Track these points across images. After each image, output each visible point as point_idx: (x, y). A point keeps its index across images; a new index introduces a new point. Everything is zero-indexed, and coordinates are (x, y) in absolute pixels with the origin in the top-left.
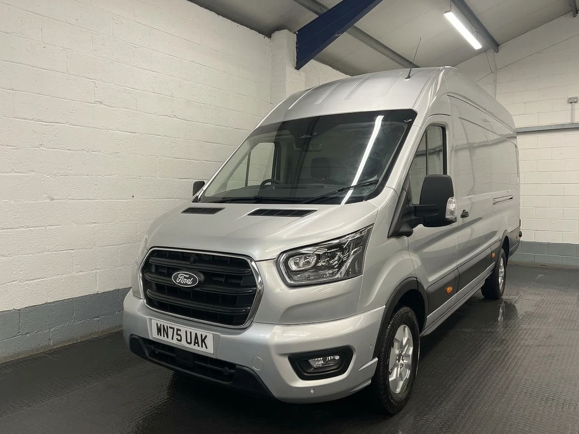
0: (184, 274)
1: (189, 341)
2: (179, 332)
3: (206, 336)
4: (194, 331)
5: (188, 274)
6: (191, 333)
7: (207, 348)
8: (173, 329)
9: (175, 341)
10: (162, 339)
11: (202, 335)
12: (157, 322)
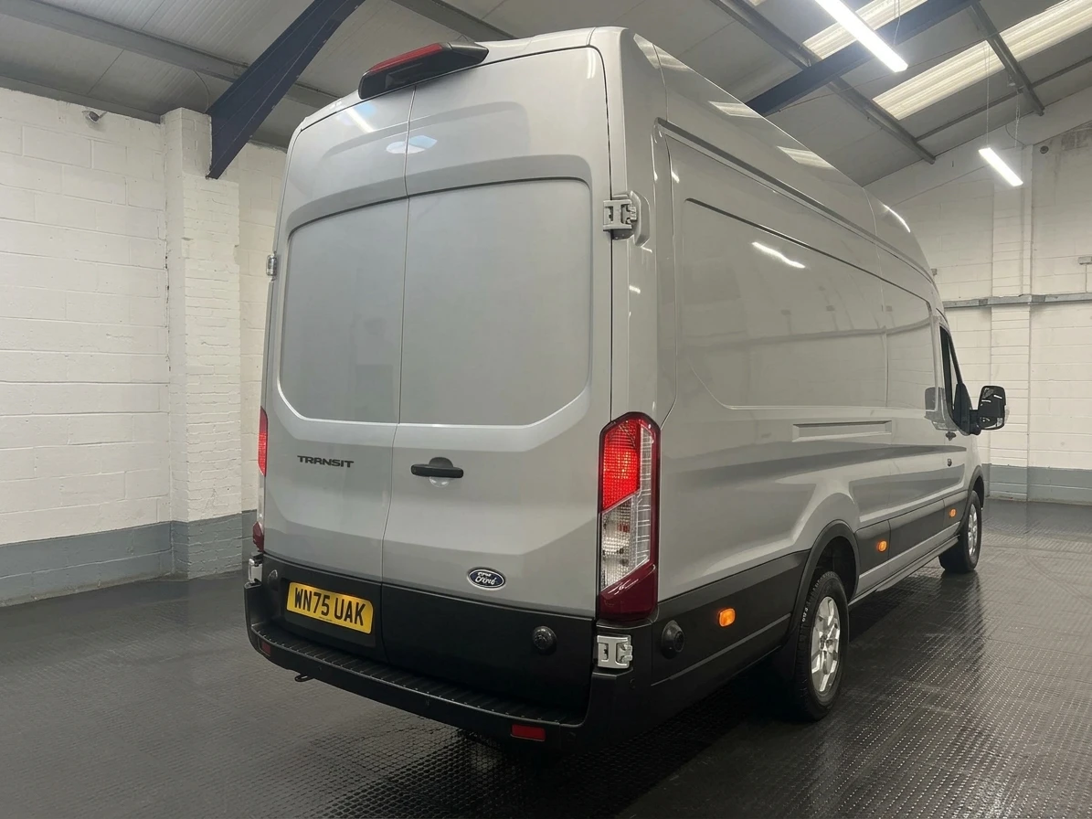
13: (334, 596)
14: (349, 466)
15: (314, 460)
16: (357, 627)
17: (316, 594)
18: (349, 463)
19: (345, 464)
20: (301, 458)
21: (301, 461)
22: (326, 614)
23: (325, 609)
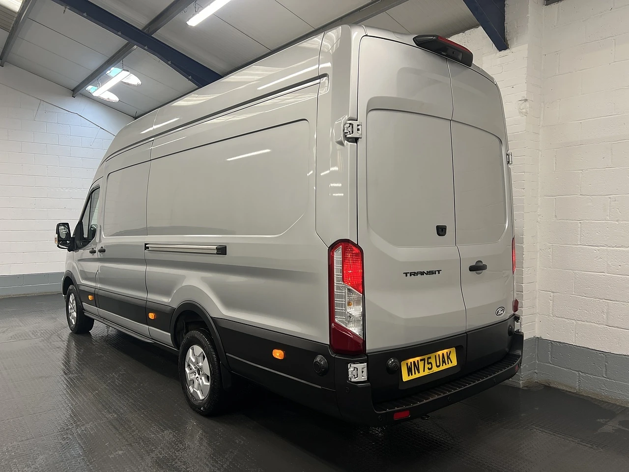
13: (432, 355)
14: (439, 273)
15: (415, 274)
16: (450, 365)
17: (421, 360)
18: (439, 271)
19: (437, 272)
20: (406, 274)
21: (406, 276)
22: (431, 369)
23: (430, 366)
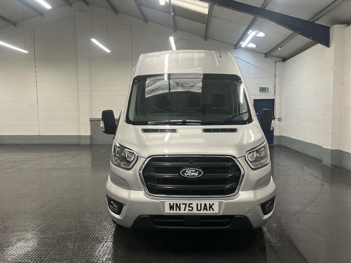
0: (190, 170)
1: (199, 209)
2: (191, 205)
3: (213, 204)
4: (203, 202)
5: (194, 170)
6: (201, 204)
7: (213, 210)
8: (186, 204)
9: (187, 211)
10: (175, 212)
11: (210, 204)
12: (170, 202)
